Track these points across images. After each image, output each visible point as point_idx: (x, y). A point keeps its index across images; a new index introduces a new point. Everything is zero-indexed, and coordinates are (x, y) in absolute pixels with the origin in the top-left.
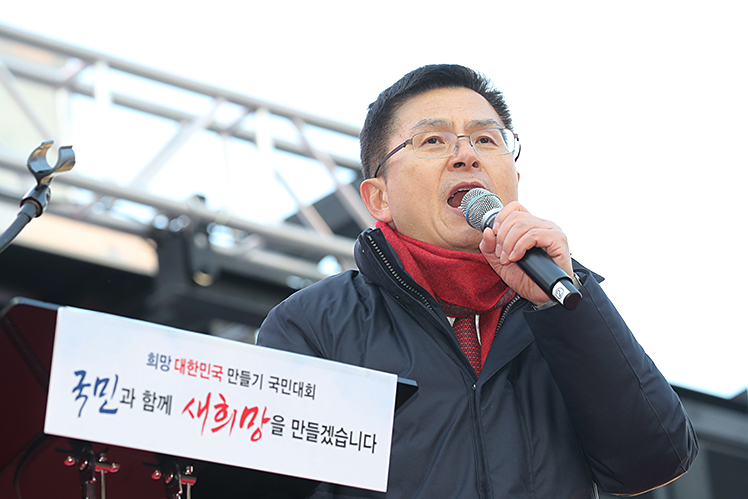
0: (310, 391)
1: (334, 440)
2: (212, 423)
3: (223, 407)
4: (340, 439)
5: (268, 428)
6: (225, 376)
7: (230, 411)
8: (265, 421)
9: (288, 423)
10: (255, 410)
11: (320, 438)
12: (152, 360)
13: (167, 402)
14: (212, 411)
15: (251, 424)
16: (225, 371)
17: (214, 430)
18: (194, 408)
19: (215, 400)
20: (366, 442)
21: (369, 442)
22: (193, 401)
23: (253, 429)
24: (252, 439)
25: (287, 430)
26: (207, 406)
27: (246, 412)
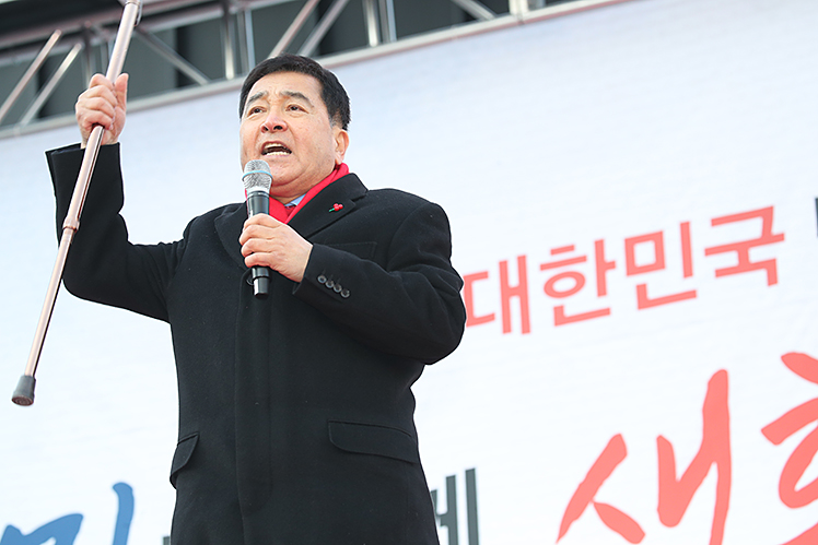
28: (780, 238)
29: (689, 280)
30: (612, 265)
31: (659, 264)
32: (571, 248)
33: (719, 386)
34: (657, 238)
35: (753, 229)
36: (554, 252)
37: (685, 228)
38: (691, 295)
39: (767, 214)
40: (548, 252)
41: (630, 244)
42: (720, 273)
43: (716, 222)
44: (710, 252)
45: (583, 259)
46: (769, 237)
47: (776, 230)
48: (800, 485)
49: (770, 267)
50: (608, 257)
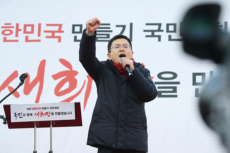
0: (58, 108)
3: (42, 113)
4: (65, 113)
5: (51, 114)
6: (41, 109)
7: (43, 113)
8: (50, 114)
9: (54, 113)
10: (48, 112)
11: (61, 114)
13: (31, 114)
14: (40, 114)
15: (47, 114)
16: (41, 108)
17: (41, 117)
18: (36, 114)
19: (40, 112)
20: (70, 113)
21: (71, 113)
22: (36, 113)
23: (48, 115)
24: (48, 117)
25: (54, 114)
26: (39, 113)
27: (46, 113)
28: (63, 32)
29: (39, 37)
30: (20, 30)
31: (32, 32)
32: (10, 24)
33: (43, 63)
34: (32, 26)
35: (57, 28)
36: (5, 24)
37: (40, 25)
38: (39, 41)
39: (60, 26)
40: (4, 24)
41: (25, 26)
42: (47, 37)
43: (47, 25)
44: (45, 32)
45: (13, 27)
46: (60, 31)
47: (62, 30)
48: (60, 91)
49: (59, 38)
50: (19, 28)
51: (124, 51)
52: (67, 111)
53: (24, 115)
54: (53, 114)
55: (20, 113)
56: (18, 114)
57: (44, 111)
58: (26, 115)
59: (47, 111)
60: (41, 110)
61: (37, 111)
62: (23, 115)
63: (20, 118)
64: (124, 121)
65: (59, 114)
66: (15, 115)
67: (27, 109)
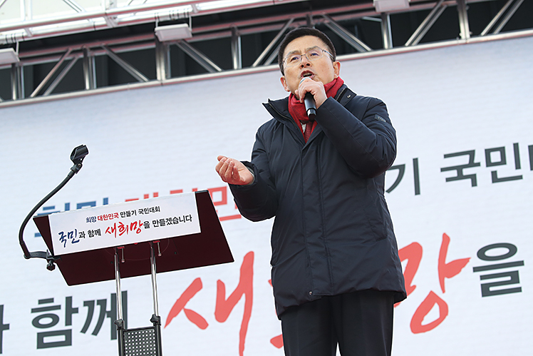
0: (157, 209)
1: (172, 222)
2: (118, 233)
3: (122, 226)
4: (176, 221)
5: (143, 226)
6: (120, 216)
7: (125, 226)
8: (140, 225)
9: (151, 223)
10: (136, 222)
11: (166, 224)
12: (88, 220)
13: (98, 232)
14: (118, 229)
16: (119, 214)
17: (120, 235)
18: (110, 230)
19: (118, 225)
20: (187, 218)
21: (188, 218)
22: (109, 228)
23: (136, 229)
24: (137, 233)
25: (151, 225)
26: (115, 228)
27: (132, 224)
51: (308, 65)
52: (180, 215)
53: (83, 235)
54: (147, 226)
55: (72, 232)
56: (69, 234)
57: (127, 221)
58: (87, 235)
59: (133, 219)
60: (120, 219)
61: (110, 223)
62: (78, 235)
63: (73, 242)
64: (320, 229)
65: (162, 223)
66: (62, 237)
67: (87, 219)
